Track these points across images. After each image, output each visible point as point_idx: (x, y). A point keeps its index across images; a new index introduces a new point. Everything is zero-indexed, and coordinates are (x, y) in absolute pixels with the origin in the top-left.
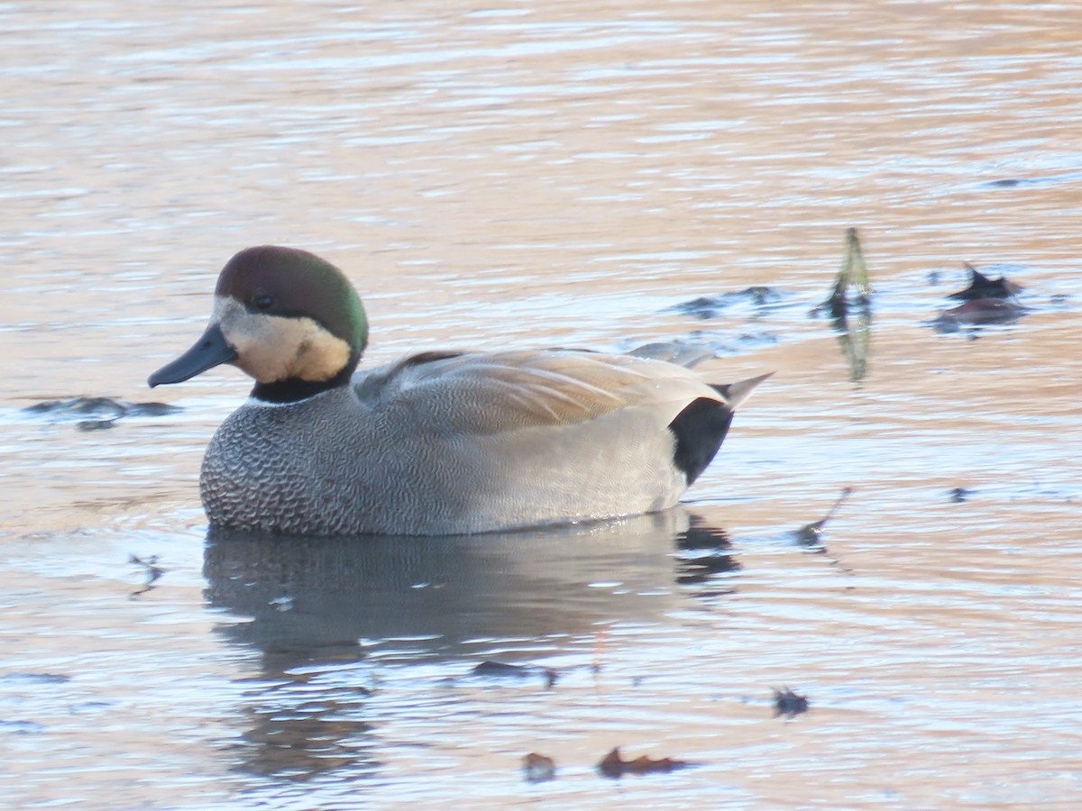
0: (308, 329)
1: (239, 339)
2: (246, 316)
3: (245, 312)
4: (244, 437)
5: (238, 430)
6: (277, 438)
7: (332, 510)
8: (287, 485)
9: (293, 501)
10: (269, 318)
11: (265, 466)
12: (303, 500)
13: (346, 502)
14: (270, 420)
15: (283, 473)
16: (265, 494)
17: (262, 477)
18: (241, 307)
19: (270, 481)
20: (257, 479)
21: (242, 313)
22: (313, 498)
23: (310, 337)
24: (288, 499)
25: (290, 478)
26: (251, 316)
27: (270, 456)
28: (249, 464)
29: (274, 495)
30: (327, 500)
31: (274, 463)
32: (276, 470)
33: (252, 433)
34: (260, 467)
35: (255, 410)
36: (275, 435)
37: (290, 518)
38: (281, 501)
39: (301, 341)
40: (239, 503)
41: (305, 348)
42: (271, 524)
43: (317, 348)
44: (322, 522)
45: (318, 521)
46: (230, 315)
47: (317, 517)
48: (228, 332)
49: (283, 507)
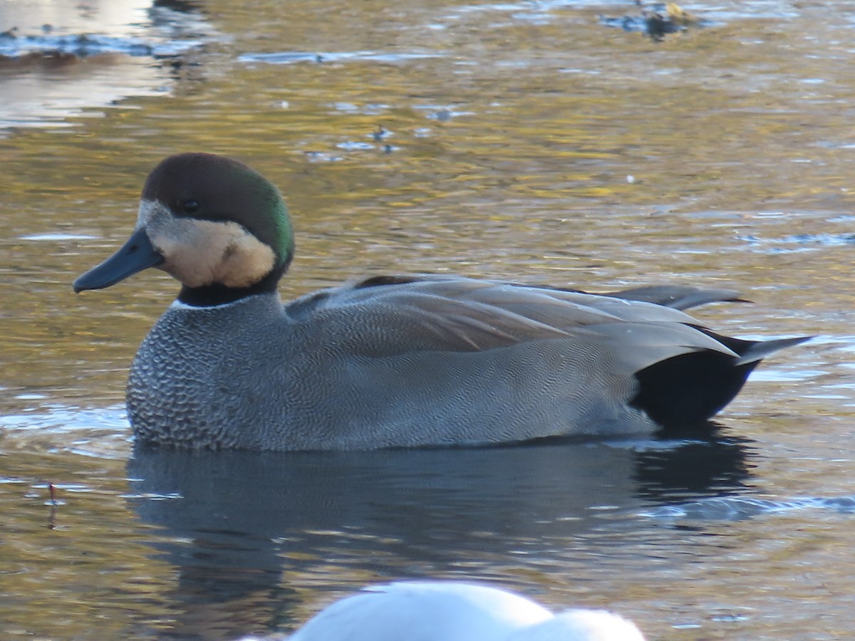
0: (233, 233)
1: (164, 243)
2: (171, 221)
3: (171, 217)
4: (160, 338)
5: (156, 333)
6: (186, 342)
7: (218, 419)
8: (182, 389)
9: (184, 405)
10: (195, 222)
11: (169, 368)
12: (193, 405)
13: (231, 412)
14: (186, 323)
15: (182, 377)
16: (163, 395)
17: (164, 378)
18: (167, 211)
19: (169, 383)
20: (159, 379)
21: (169, 218)
22: (203, 405)
23: (236, 240)
24: (180, 403)
25: (188, 382)
26: (177, 220)
27: (175, 359)
28: (156, 364)
29: (170, 397)
30: (215, 408)
31: (177, 366)
32: (176, 373)
33: (166, 335)
34: (163, 369)
35: (175, 312)
36: (185, 339)
37: (180, 421)
38: (175, 405)
39: (227, 245)
40: (143, 401)
41: (231, 252)
42: (163, 425)
43: (243, 252)
44: (206, 430)
45: (202, 428)
46: (156, 219)
47: (203, 424)
48: (154, 236)
49: (175, 410)
